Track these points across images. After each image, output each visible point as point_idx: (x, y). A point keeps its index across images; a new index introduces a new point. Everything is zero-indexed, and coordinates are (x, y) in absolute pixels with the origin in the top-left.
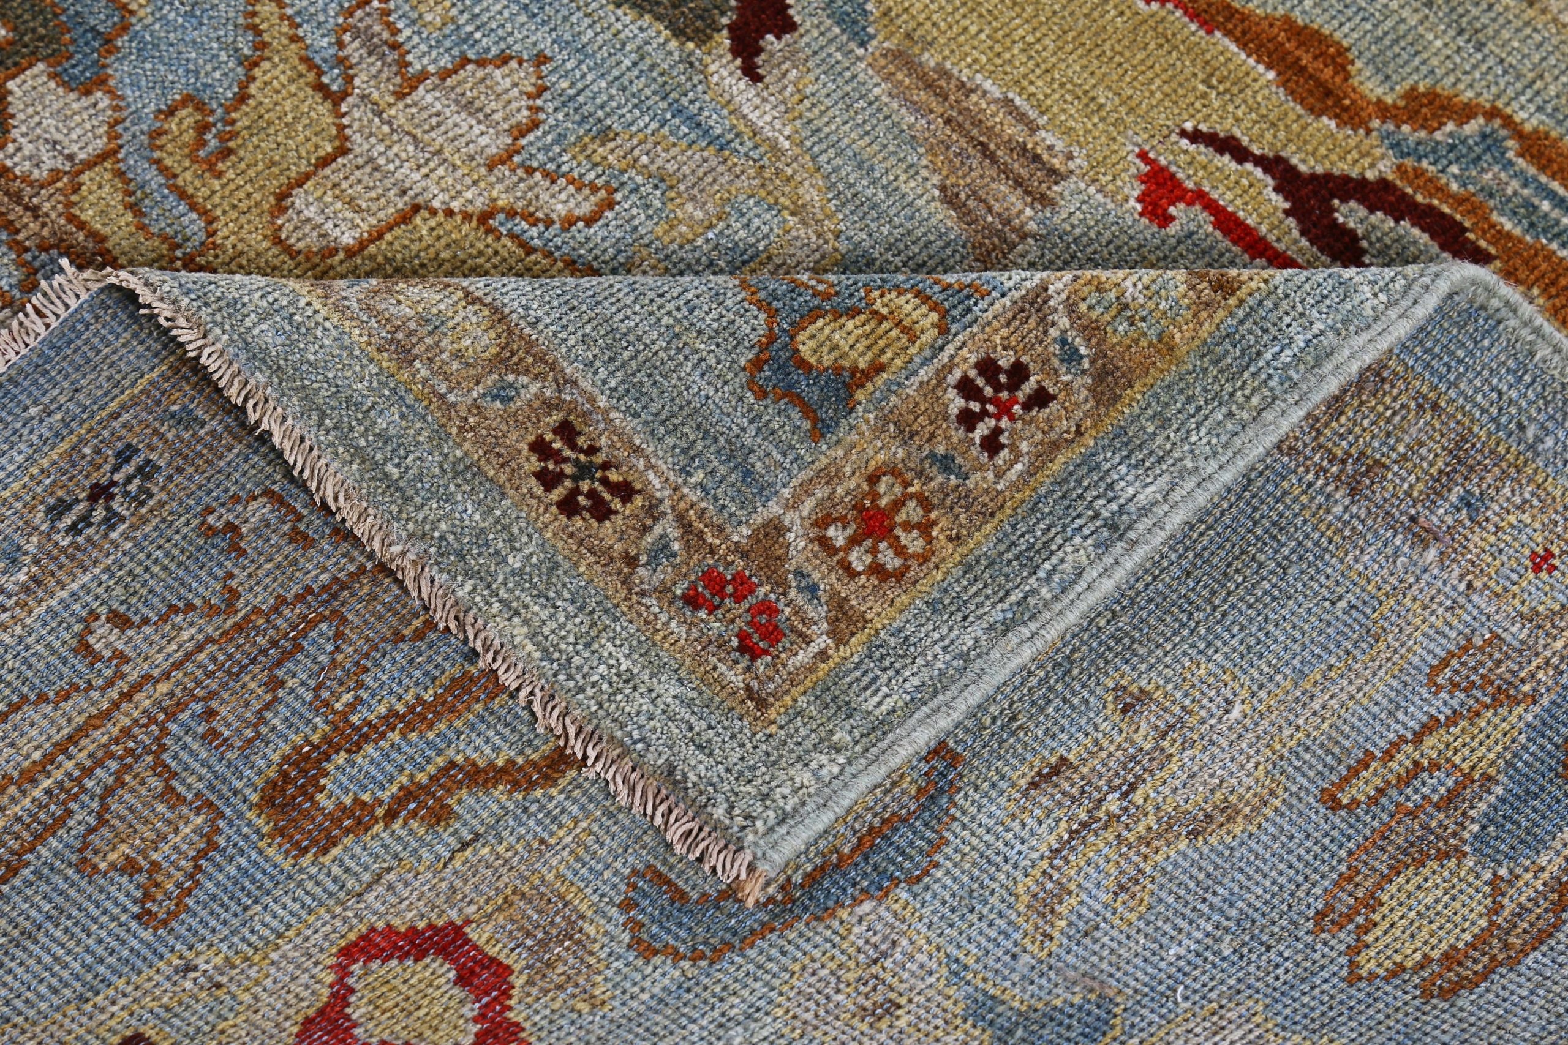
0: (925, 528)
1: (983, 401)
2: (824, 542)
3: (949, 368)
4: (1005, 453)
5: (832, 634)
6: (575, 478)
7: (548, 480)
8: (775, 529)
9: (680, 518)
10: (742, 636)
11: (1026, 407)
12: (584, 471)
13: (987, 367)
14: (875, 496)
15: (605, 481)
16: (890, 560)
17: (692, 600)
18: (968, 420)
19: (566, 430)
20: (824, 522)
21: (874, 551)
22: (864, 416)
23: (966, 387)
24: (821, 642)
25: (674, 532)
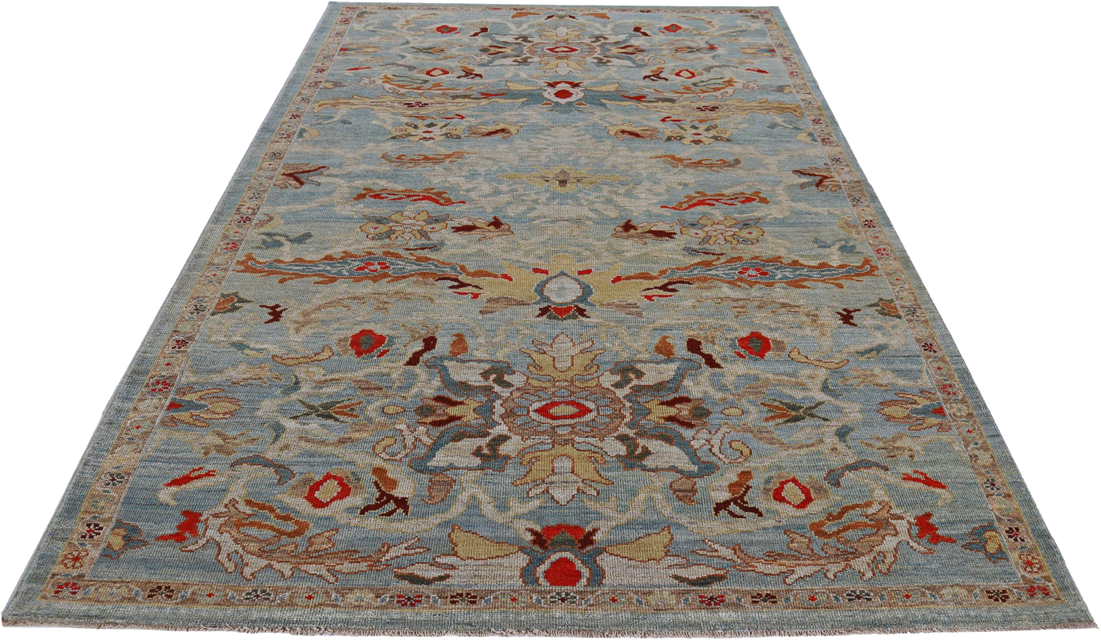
0: (1033, 558)
1: (1013, 536)
2: (1028, 572)
3: (1005, 536)
4: (1025, 540)
5: (1049, 582)
6: (998, 596)
7: (997, 600)
8: (1023, 577)
9: (1014, 588)
10: (1043, 593)
11: (1018, 532)
12: (997, 594)
13: (1007, 532)
14: (1024, 560)
15: (1001, 593)
16: (1038, 566)
17: (1032, 596)
18: (1016, 540)
19: (988, 592)
20: (1025, 570)
21: (1035, 567)
22: (1009, 553)
23: (1011, 537)
24: (1050, 584)
25: (1016, 590)
